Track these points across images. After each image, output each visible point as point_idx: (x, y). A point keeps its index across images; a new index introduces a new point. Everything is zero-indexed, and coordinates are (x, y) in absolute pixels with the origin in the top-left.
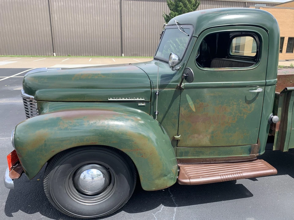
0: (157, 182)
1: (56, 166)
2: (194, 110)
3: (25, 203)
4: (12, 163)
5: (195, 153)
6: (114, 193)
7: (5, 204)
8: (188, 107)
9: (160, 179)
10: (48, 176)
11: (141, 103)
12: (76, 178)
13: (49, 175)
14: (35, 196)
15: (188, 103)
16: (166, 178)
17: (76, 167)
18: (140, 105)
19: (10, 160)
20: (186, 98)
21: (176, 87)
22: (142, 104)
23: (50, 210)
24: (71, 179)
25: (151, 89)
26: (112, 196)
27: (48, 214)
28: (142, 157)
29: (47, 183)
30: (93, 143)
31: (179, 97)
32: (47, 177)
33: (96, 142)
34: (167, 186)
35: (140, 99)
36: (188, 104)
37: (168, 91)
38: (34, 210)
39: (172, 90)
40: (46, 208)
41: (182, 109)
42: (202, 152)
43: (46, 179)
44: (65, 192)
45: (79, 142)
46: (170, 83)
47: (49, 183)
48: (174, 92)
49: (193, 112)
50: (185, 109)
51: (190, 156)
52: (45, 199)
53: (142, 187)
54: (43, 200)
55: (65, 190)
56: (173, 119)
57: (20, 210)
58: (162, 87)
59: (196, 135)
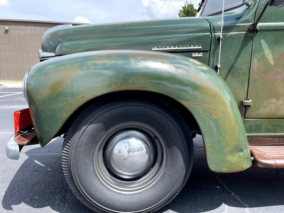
0: (230, 158)
1: (84, 126)
2: (272, 63)
3: (31, 194)
4: (20, 126)
5: (270, 127)
6: (163, 177)
7: (4, 194)
8: (264, 57)
9: (234, 155)
10: (70, 142)
11: (196, 53)
12: (109, 149)
13: (71, 139)
14: (44, 187)
15: (264, 52)
16: (241, 154)
17: (111, 130)
18: (195, 56)
19: (17, 119)
20: (260, 44)
21: (247, 29)
22: (198, 54)
23: (65, 204)
24: (101, 151)
25: (211, 33)
26: (158, 181)
27: (63, 209)
28: (211, 116)
29: (68, 153)
30: (141, 87)
31: (250, 44)
32: (68, 144)
33: (146, 86)
34: (242, 168)
35: (195, 46)
36: (264, 54)
37: (236, 35)
38: (43, 203)
39: (241, 34)
40: (59, 201)
41: (255, 61)
42: (280, 126)
43: (66, 146)
44: (92, 169)
45: (122, 84)
46: (237, 24)
47: (70, 153)
48: (244, 36)
49: (271, 65)
50: (259, 61)
51: (263, 133)
52: (58, 191)
53: (209, 164)
54: (55, 192)
55: (92, 166)
56: (241, 76)
57: (22, 203)
58: (226, 29)
59: (273, 100)
